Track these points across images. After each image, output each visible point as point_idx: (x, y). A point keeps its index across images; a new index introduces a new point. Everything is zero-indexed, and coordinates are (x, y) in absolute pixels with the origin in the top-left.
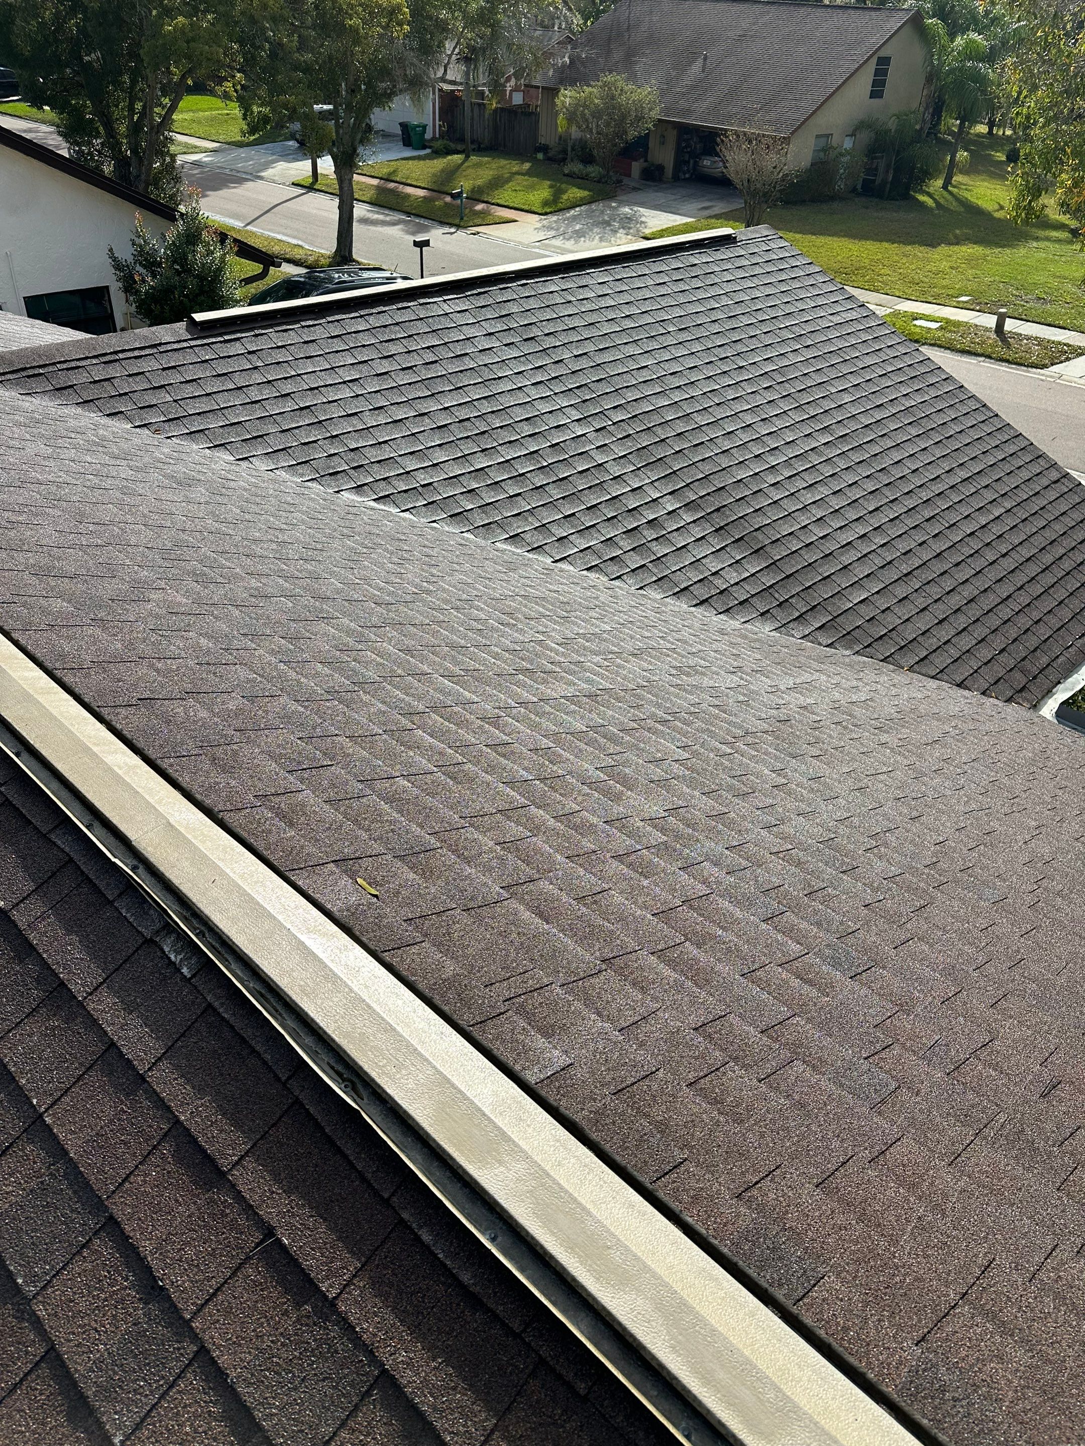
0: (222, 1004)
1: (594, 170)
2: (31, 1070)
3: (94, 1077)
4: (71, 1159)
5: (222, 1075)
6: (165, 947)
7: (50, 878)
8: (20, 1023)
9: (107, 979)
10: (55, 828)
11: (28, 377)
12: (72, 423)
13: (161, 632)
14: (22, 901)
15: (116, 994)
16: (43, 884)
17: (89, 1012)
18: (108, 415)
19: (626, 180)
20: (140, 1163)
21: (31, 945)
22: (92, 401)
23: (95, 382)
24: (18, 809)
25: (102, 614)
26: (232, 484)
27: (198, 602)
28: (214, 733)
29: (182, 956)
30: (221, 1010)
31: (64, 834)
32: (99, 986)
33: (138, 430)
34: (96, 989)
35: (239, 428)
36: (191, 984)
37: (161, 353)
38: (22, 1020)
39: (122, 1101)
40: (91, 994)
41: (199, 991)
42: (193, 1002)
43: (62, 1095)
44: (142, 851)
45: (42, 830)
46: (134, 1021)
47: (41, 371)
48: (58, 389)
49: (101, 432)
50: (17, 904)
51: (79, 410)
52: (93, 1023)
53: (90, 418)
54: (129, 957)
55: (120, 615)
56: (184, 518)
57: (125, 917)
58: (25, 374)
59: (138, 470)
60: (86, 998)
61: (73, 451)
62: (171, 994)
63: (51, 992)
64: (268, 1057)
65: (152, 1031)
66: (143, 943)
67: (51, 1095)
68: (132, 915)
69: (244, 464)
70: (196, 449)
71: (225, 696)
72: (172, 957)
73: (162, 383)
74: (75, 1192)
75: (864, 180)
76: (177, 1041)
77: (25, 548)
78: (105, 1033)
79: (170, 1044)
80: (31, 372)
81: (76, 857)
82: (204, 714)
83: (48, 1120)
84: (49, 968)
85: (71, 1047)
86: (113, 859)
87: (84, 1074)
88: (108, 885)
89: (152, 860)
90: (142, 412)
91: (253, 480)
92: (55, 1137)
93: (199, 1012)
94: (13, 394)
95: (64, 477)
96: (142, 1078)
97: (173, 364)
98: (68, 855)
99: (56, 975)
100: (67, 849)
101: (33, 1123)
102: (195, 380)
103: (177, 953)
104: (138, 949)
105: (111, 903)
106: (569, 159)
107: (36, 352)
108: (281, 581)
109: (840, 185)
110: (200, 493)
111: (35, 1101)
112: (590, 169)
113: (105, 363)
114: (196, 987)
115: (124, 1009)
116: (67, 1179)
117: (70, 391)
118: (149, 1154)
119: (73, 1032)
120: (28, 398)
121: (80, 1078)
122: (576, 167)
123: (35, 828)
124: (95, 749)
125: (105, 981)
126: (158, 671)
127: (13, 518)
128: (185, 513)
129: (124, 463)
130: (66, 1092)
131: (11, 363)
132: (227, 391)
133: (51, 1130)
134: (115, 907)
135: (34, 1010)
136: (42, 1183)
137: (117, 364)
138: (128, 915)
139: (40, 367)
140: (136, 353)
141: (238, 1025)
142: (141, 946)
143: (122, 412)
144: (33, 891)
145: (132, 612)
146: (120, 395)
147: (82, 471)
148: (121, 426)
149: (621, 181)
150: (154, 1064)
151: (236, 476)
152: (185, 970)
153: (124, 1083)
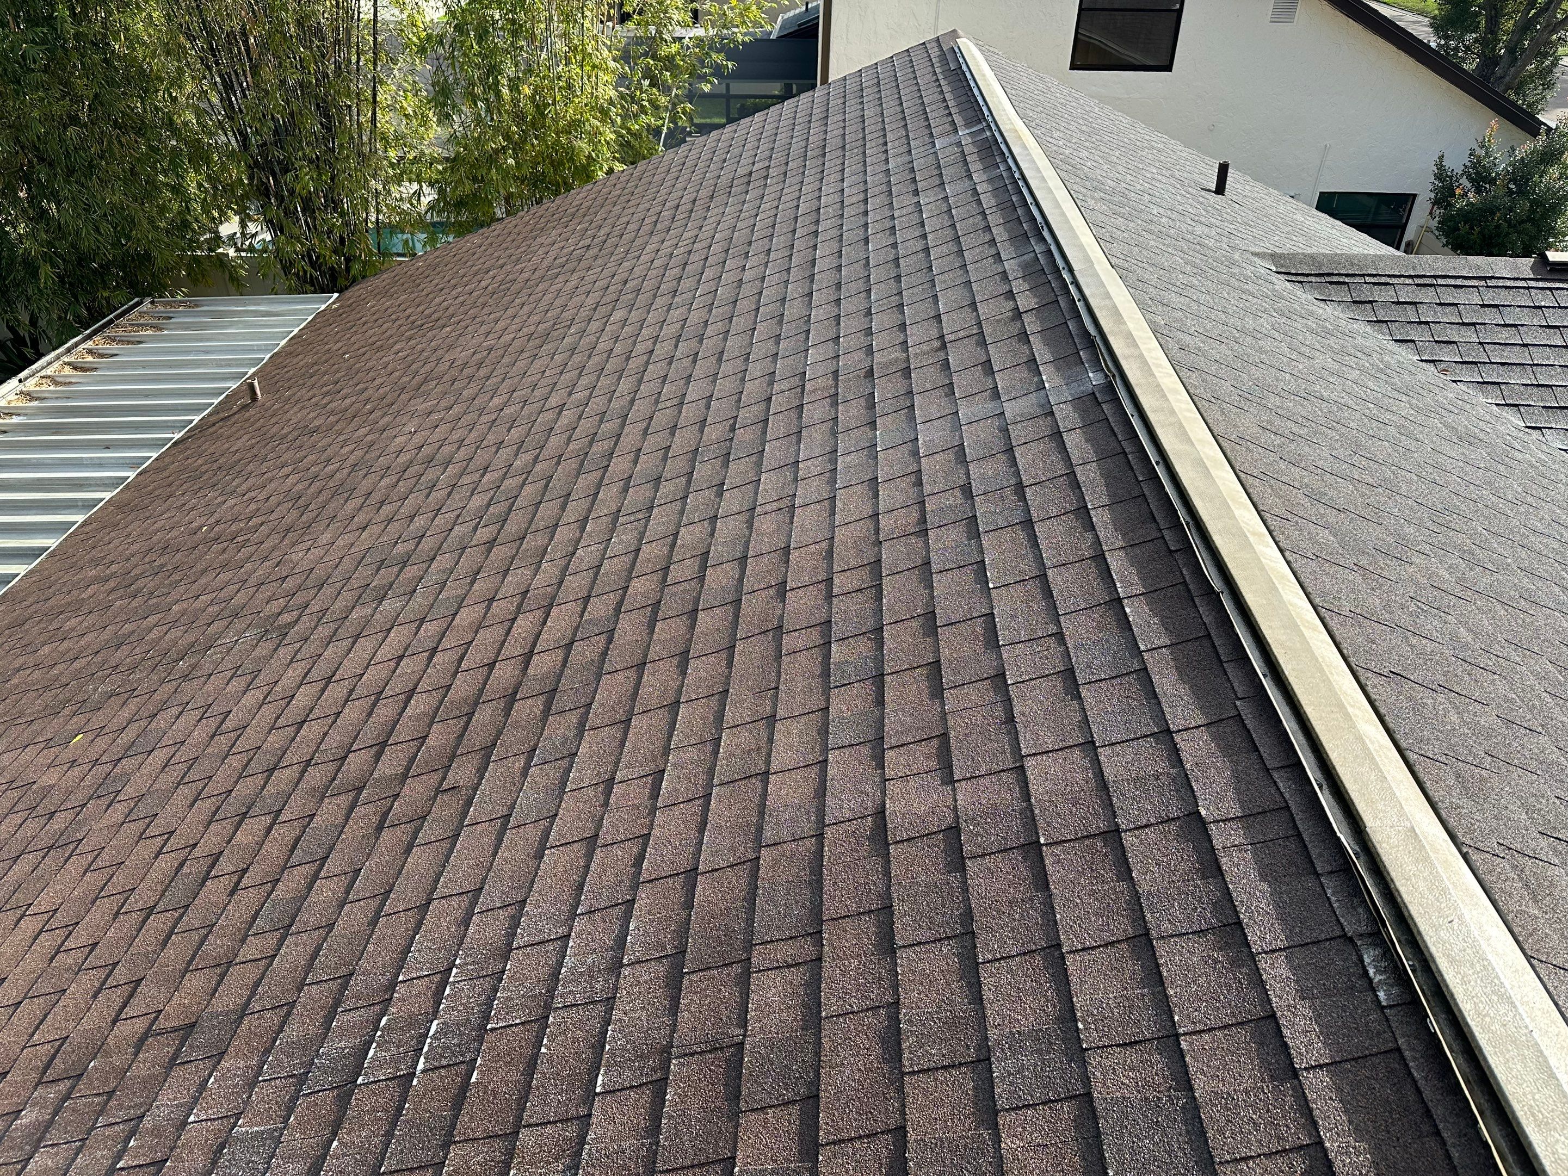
0: (1415, 1059)
2: (1181, 986)
3: (1243, 1034)
4: (1194, 1098)
5: (1388, 1132)
6: (1365, 956)
7: (1258, 813)
8: (1184, 934)
9: (1287, 948)
10: (1282, 767)
11: (1331, 283)
12: (1359, 340)
13: (1420, 604)
14: (1223, 821)
15: (1292, 968)
16: (1250, 815)
17: (1258, 969)
18: (1396, 341)
20: (1264, 1155)
21: (1219, 868)
22: (1386, 322)
23: (1399, 303)
24: (1248, 731)
25: (1364, 562)
26: (1519, 456)
27: (1460, 581)
28: (1463, 745)
29: (1381, 977)
30: (1411, 1064)
31: (1289, 779)
32: (1277, 951)
33: (1424, 364)
34: (1273, 951)
35: (1545, 392)
36: (1383, 1012)
37: (1488, 287)
38: (1187, 933)
39: (1264, 1078)
40: (1266, 953)
41: (1390, 1026)
42: (1379, 1034)
43: (1204, 1031)
44: (1376, 844)
45: (1267, 763)
46: (1304, 1009)
47: (1347, 281)
48: (1354, 302)
49: (1386, 358)
50: (1218, 821)
51: (1369, 329)
52: (1260, 984)
53: (1377, 339)
54: (1319, 941)
55: (1381, 568)
56: (1459, 480)
57: (1328, 898)
58: (1328, 279)
59: (1419, 411)
60: (1260, 953)
61: (1358, 372)
62: (1356, 1008)
63: (1225, 926)
64: (1455, 1154)
65: (1322, 1033)
66: (1340, 937)
67: (1193, 1023)
68: (1338, 901)
69: (1535, 434)
70: (1484, 401)
71: (1479, 706)
72: (1371, 972)
73: (1474, 320)
74: (1187, 1132)
76: (1346, 1061)
77: (1303, 465)
78: (1269, 1001)
79: (1337, 1059)
80: (1335, 279)
81: (1294, 809)
82: (1454, 717)
83: (1184, 1045)
84: (1231, 900)
85: (1228, 991)
86: (1339, 834)
87: (1232, 1025)
88: (1321, 855)
89: (1384, 858)
90: (1436, 346)
91: (1543, 457)
92: (1185, 1065)
93: (1383, 1049)
94: (1310, 297)
95: (1346, 400)
96: (1295, 1074)
97: (1497, 303)
98: (1286, 801)
99: (1236, 913)
100: (1287, 796)
101: (1168, 1037)
102: (1515, 326)
103: (1378, 971)
104: (1331, 939)
105: (1318, 876)
107: (1351, 259)
108: (1557, 590)
110: (1479, 455)
111: (1176, 1018)
113: (1418, 285)
114: (1387, 1020)
115: (1297, 991)
116: (1184, 1114)
117: (1368, 306)
118: (1277, 1152)
119: (1235, 978)
120: (1322, 304)
121: (1226, 1027)
123: (1261, 757)
124: (1350, 710)
125: (1285, 949)
126: (1412, 646)
127: (1296, 429)
128: (1462, 475)
129: (1405, 398)
130: (1210, 1030)
131: (1320, 266)
132: (1550, 346)
133: (1183, 1057)
134: (1321, 883)
135: (1202, 931)
136: (1159, 1099)
137: (1432, 289)
138: (1333, 898)
139: (1347, 275)
140: (1459, 282)
141: (1427, 1094)
142: (1336, 938)
143: (1413, 341)
144: (1238, 817)
145: (1392, 570)
146: (1420, 323)
147: (1364, 397)
148: (1407, 355)
150: (1313, 1067)
151: (1524, 447)
152: (1381, 995)
153: (1271, 1064)
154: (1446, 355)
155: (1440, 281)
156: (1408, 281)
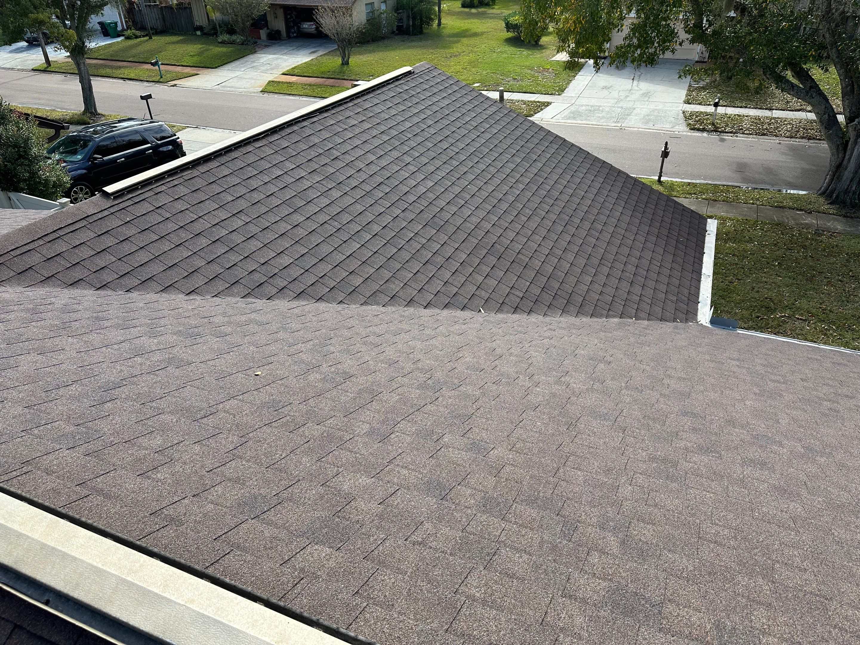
1: (238, 38)
12: (57, 303)
19: (259, 41)
22: (52, 276)
23: (49, 259)
33: (102, 291)
35: (176, 269)
37: (91, 223)
48: (20, 274)
51: (47, 288)
69: (195, 297)
73: (102, 247)
75: (398, 26)
90: (97, 275)
97: (104, 231)
102: (127, 239)
106: (219, 32)
109: (384, 31)
112: (234, 37)
113: (50, 242)
122: (226, 37)
132: (154, 242)
143: (81, 280)
146: (74, 265)
147: (126, 355)
149: (256, 43)
154: (107, 276)
155: (61, 233)
156: (41, 242)
